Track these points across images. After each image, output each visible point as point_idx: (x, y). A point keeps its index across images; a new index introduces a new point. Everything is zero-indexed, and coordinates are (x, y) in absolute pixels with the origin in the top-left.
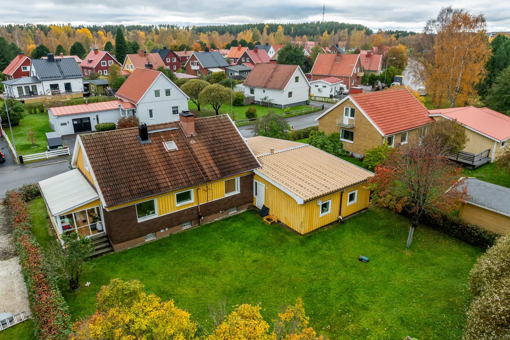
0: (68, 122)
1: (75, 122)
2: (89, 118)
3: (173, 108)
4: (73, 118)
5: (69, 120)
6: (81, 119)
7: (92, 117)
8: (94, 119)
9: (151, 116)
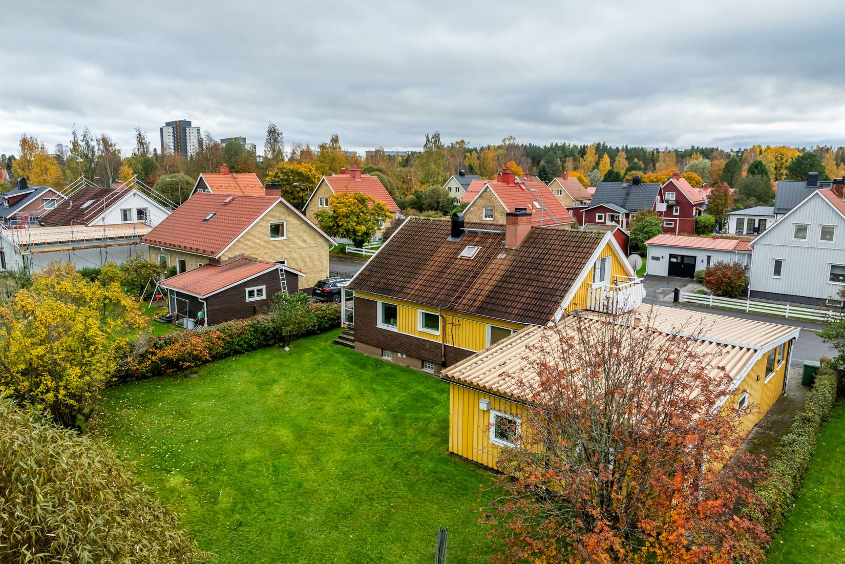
0: (663, 257)
1: (674, 260)
2: (695, 257)
3: (833, 267)
4: (671, 253)
5: (666, 253)
6: (683, 257)
7: (701, 257)
8: (702, 261)
9: (777, 271)
